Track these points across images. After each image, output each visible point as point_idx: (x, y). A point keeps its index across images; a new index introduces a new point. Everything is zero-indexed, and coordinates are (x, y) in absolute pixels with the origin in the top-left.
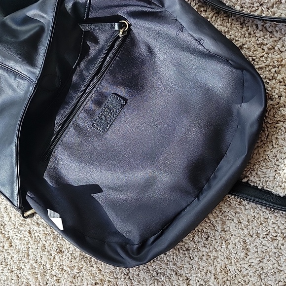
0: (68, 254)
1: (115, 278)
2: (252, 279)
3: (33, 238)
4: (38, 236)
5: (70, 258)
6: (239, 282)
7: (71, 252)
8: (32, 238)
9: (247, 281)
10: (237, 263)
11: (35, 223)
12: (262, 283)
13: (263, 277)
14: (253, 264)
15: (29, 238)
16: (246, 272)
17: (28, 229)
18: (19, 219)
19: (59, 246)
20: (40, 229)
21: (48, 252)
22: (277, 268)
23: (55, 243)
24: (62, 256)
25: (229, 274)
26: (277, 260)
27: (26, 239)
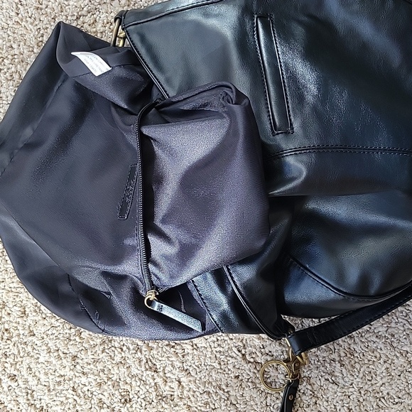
0: (139, 400)
1: (213, 410)
2: (384, 352)
3: (82, 395)
4: (88, 390)
5: (143, 405)
6: (369, 361)
7: (143, 396)
8: (79, 396)
9: (378, 356)
10: (361, 339)
11: (81, 375)
12: (396, 353)
13: (395, 345)
14: (380, 333)
15: (76, 397)
16: (375, 345)
17: (72, 385)
18: (53, 377)
19: (123, 394)
20: (90, 380)
21: (108, 407)
22: (408, 329)
23: (117, 392)
24: (131, 407)
25: (356, 355)
26: (406, 318)
27: (71, 401)
